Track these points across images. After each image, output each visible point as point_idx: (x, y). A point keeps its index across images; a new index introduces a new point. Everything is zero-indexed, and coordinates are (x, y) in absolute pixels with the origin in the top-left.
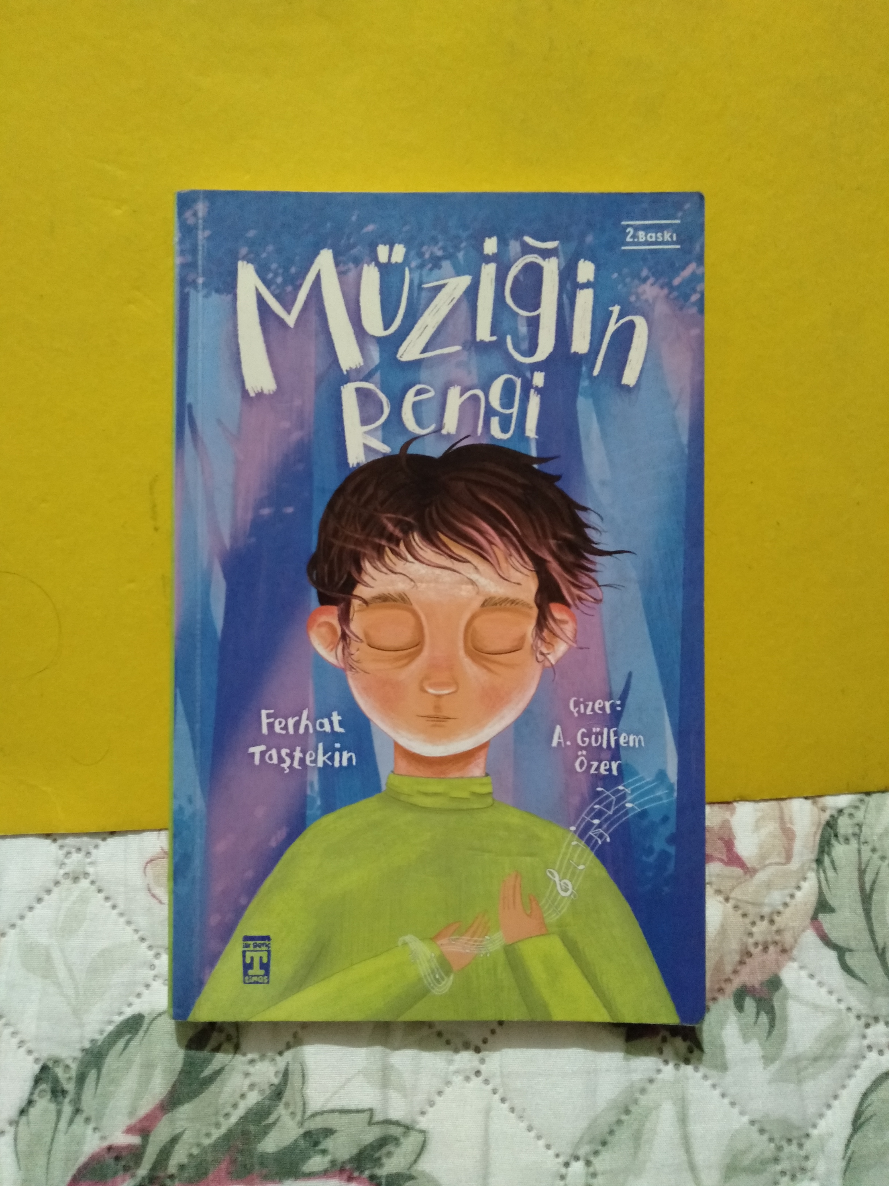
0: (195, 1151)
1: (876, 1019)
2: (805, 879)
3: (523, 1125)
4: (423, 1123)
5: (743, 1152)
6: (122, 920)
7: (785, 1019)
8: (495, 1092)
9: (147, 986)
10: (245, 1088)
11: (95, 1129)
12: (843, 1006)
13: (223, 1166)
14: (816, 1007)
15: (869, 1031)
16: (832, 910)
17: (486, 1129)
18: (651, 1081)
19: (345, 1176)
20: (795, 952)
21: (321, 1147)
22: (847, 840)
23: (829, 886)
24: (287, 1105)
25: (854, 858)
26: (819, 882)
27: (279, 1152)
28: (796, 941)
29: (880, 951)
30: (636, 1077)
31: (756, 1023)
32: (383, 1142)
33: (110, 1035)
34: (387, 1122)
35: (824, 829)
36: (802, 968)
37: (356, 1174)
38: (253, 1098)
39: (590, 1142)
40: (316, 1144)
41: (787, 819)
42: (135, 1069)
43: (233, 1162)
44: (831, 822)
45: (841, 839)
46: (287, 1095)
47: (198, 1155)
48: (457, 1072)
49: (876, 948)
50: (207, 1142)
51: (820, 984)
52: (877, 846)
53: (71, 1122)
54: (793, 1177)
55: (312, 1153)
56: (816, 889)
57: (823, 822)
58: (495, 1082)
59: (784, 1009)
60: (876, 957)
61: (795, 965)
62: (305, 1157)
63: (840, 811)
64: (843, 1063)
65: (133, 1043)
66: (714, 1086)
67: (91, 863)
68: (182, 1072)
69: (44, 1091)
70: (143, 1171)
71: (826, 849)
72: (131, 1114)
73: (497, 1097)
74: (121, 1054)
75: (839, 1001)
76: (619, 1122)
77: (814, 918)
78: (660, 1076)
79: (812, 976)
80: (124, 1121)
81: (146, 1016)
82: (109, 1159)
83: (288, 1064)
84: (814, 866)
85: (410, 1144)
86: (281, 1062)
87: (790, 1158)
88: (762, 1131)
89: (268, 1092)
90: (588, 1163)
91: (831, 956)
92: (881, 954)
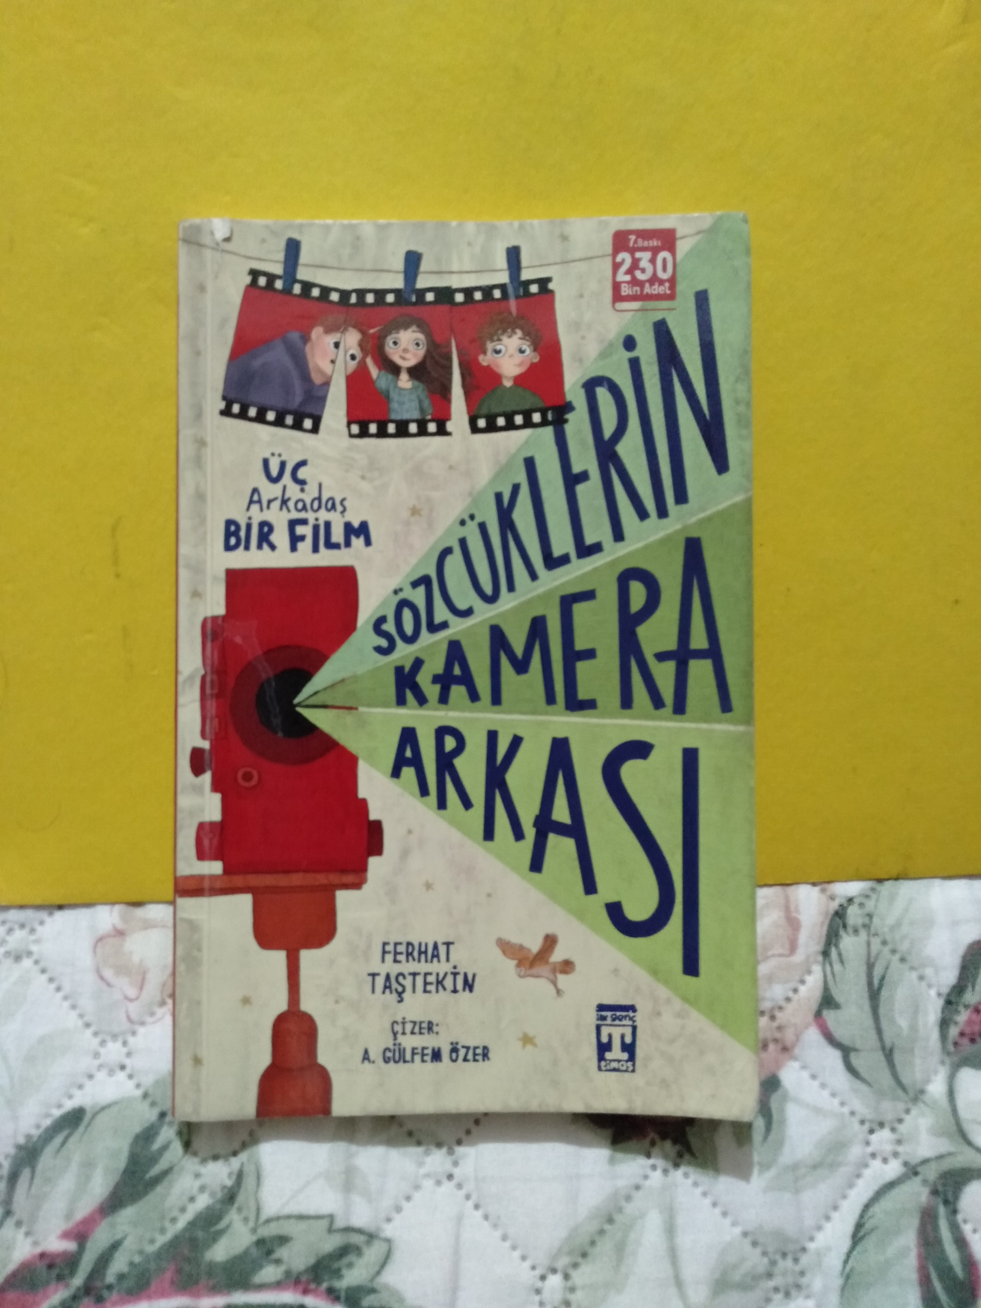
0: (137, 1259)
1: (881, 1125)
2: (809, 972)
3: (498, 1234)
4: (388, 1231)
5: (735, 1267)
6: (66, 1004)
7: (783, 1122)
8: (468, 1197)
9: (91, 1077)
10: (195, 1191)
11: (27, 1234)
12: (846, 1110)
13: (168, 1275)
14: (818, 1111)
15: (874, 1138)
16: (837, 1006)
17: (457, 1237)
18: (637, 1188)
19: (301, 1288)
20: (797, 1051)
21: (276, 1256)
22: (856, 931)
23: (835, 981)
24: (240, 1210)
25: (863, 951)
26: (825, 976)
27: (227, 1262)
28: (798, 1037)
29: (887, 1052)
30: (621, 1183)
32: (344, 1251)
33: (47, 1130)
34: (349, 1230)
35: (832, 920)
36: (804, 1067)
37: (313, 1286)
38: (203, 1202)
39: (570, 1253)
40: (269, 1252)
41: (792, 907)
42: (74, 1168)
43: (179, 1271)
44: (840, 912)
45: (850, 930)
46: (240, 1199)
47: (139, 1264)
48: (427, 1176)
49: (883, 1048)
50: (151, 1249)
51: (823, 1086)
52: (888, 938)
54: (787, 1295)
55: (265, 1263)
56: (820, 984)
57: (832, 912)
58: (469, 1187)
59: (782, 1110)
60: (882, 1058)
61: (795, 1065)
62: (257, 1266)
63: (850, 900)
64: (844, 1172)
65: (72, 1140)
66: (705, 1194)
67: (37, 941)
68: (125, 1172)
70: (78, 1281)
71: (834, 941)
72: (68, 1216)
73: (470, 1204)
74: (58, 1151)
75: (842, 1104)
76: (602, 1232)
77: (818, 1015)
78: (648, 1183)
79: (814, 1077)
80: (61, 1225)
81: (88, 1109)
82: (41, 1266)
83: (242, 1164)
84: (820, 958)
85: (372, 1254)
86: (235, 1163)
87: (784, 1274)
88: (755, 1244)
89: (219, 1195)
90: (567, 1277)
91: (834, 1057)
92: (889, 1054)
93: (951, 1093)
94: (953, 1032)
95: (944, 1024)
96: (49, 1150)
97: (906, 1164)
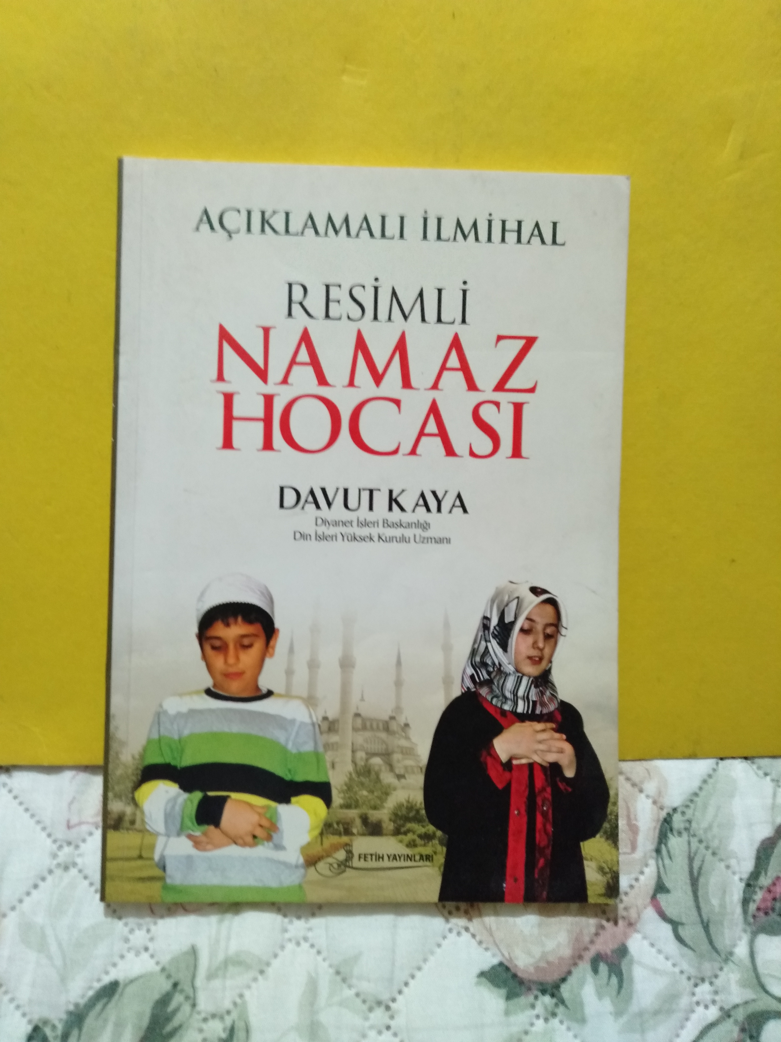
1: (703, 980)
2: (647, 865)
7: (631, 980)
9: (122, 957)
12: (677, 970)
14: (655, 971)
15: (698, 990)
16: (667, 891)
18: (526, 1033)
20: (638, 926)
22: (680, 833)
23: (666, 873)
25: (685, 848)
26: (658, 868)
28: (639, 917)
29: (705, 925)
30: (515, 1029)
31: (608, 984)
33: (90, 999)
36: (645, 938)
41: (632, 817)
42: (110, 1028)
44: (668, 819)
45: (675, 833)
48: (371, 1027)
49: (702, 922)
51: (660, 951)
52: (703, 838)
56: (655, 875)
57: (661, 818)
59: (630, 971)
60: (702, 930)
61: (638, 936)
63: (675, 810)
65: (109, 1006)
66: (575, 1036)
67: (79, 855)
68: (148, 1029)
71: (664, 841)
74: (99, 1015)
75: (674, 965)
77: (654, 898)
78: (534, 1029)
79: (652, 945)
81: (120, 982)
83: (234, 1022)
84: (654, 854)
86: (228, 1020)
91: (667, 929)
93: (752, 955)
94: (752, 907)
95: (745, 902)
96: (93, 1014)
97: (721, 1009)
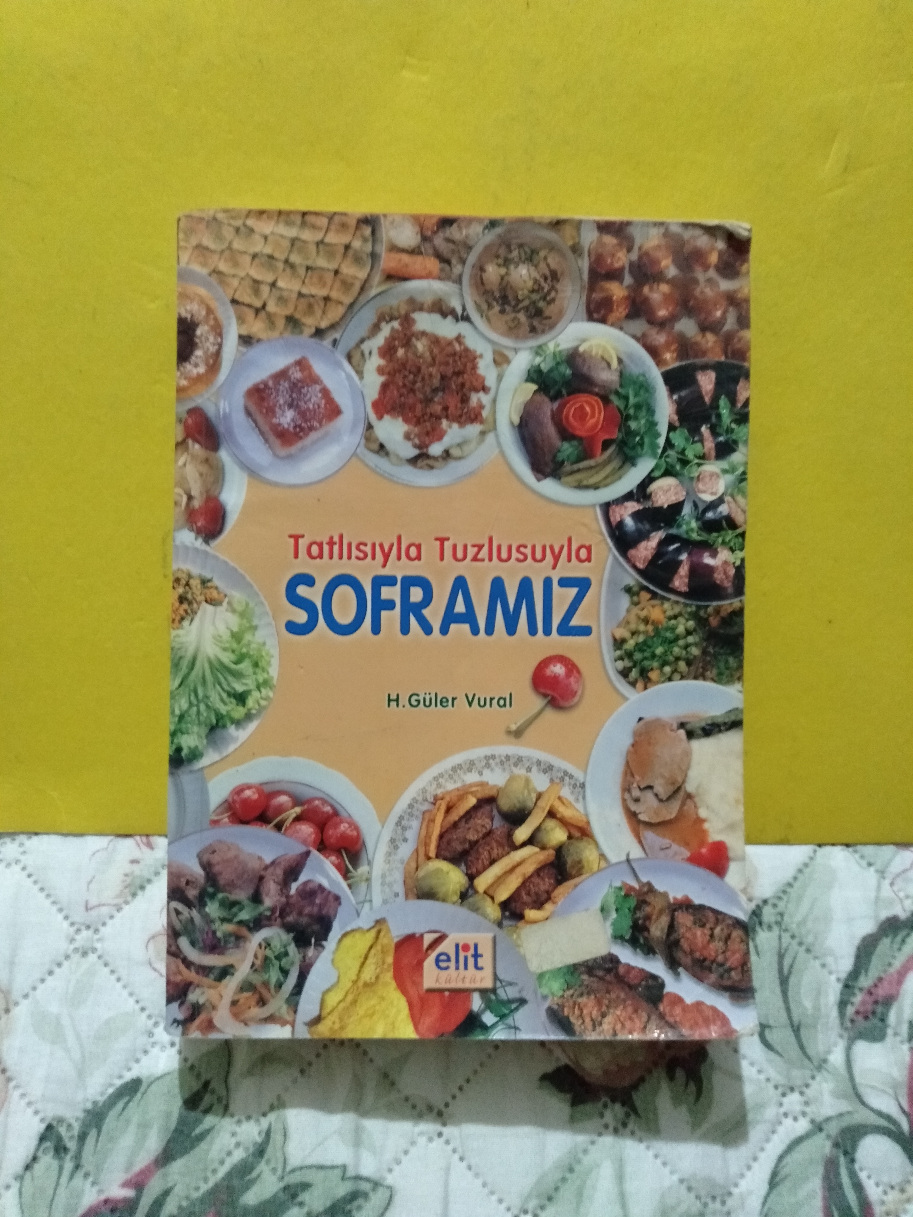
0: (185, 1204)
1: (792, 1089)
3: (479, 1182)
4: (390, 1180)
5: (673, 1208)
6: (125, 993)
7: (711, 1089)
8: (454, 1151)
10: (232, 1147)
11: (94, 1183)
12: (762, 1077)
15: (785, 1100)
17: (446, 1186)
18: (593, 1142)
21: (300, 1199)
22: (770, 928)
24: (268, 1161)
27: (260, 1205)
31: (685, 1091)
32: (354, 1196)
33: (111, 1097)
34: (358, 1178)
35: (751, 918)
38: (239, 1155)
39: (539, 1196)
40: (294, 1196)
42: (132, 1129)
43: (219, 1213)
44: (758, 912)
45: (765, 927)
46: (269, 1152)
47: (186, 1207)
48: (421, 1133)
49: (792, 1025)
50: (195, 1195)
52: (796, 934)
53: (72, 1177)
55: (291, 1206)
57: (751, 912)
58: (455, 1143)
59: (710, 1078)
60: (791, 1033)
62: (285, 1208)
63: (765, 902)
64: (763, 1128)
66: (648, 1148)
69: (47, 1148)
72: (128, 1169)
73: (456, 1157)
75: (760, 1072)
76: (564, 1180)
80: (121, 1176)
82: (106, 1210)
85: (377, 1199)
87: (714, 1213)
88: (690, 1189)
89: (251, 1150)
92: (796, 1030)
93: (848, 1062)
94: (850, 1010)
95: (843, 1004)
96: (113, 1113)
97: (812, 1122)
